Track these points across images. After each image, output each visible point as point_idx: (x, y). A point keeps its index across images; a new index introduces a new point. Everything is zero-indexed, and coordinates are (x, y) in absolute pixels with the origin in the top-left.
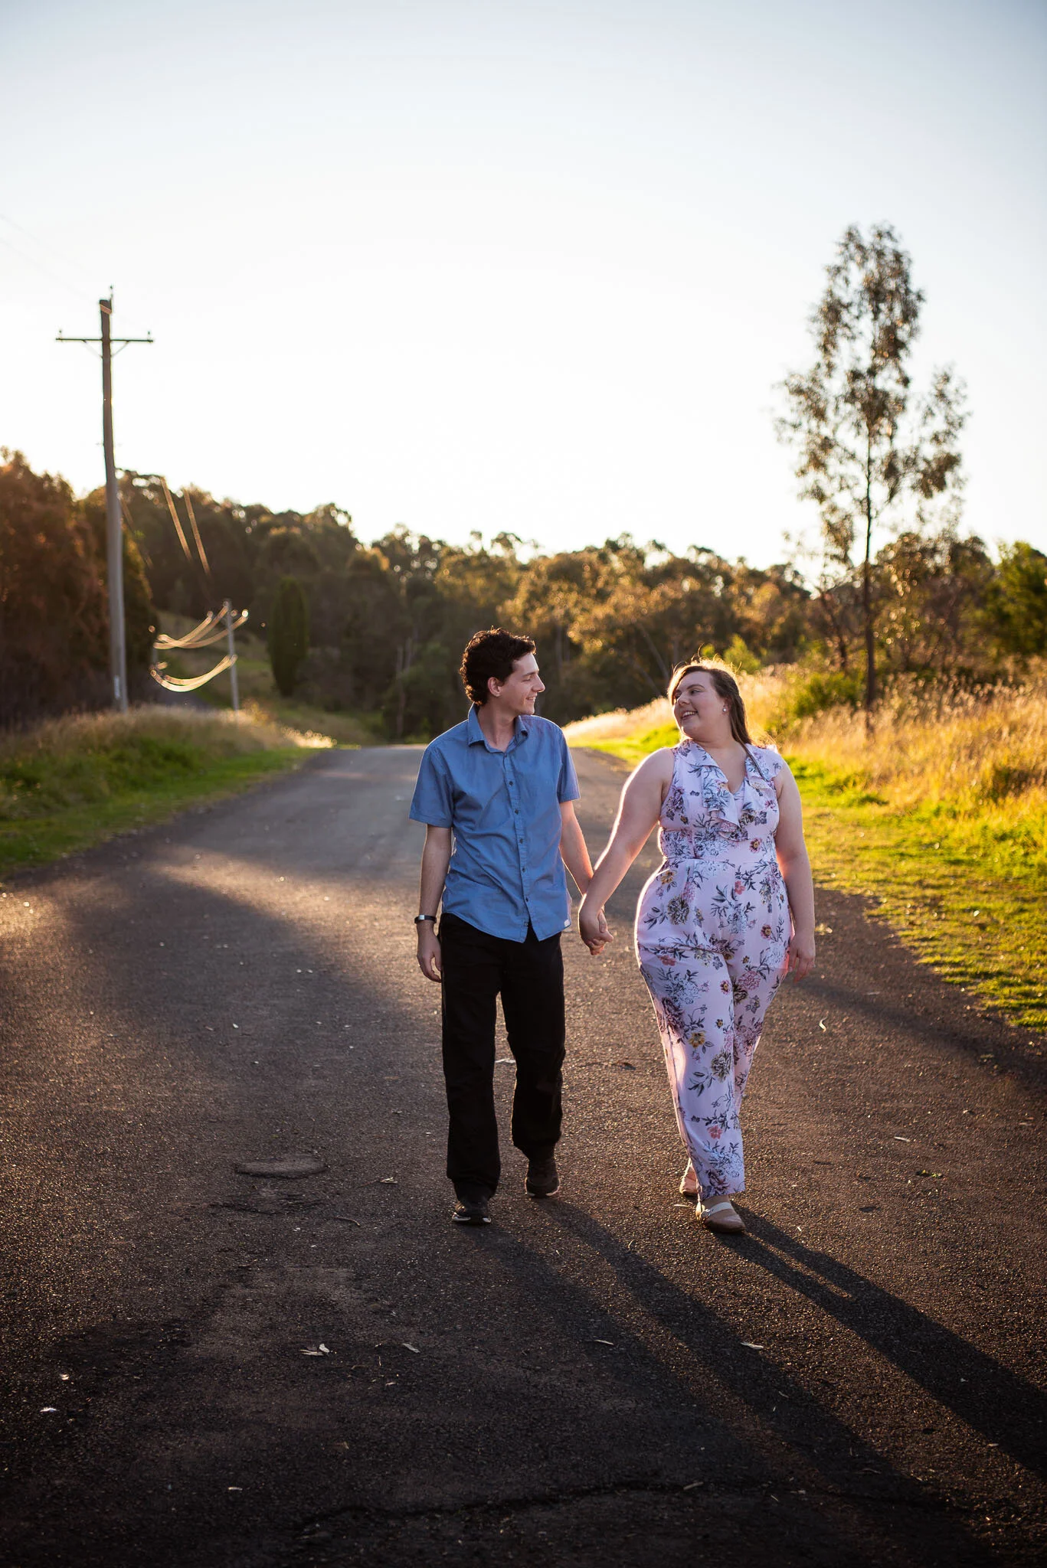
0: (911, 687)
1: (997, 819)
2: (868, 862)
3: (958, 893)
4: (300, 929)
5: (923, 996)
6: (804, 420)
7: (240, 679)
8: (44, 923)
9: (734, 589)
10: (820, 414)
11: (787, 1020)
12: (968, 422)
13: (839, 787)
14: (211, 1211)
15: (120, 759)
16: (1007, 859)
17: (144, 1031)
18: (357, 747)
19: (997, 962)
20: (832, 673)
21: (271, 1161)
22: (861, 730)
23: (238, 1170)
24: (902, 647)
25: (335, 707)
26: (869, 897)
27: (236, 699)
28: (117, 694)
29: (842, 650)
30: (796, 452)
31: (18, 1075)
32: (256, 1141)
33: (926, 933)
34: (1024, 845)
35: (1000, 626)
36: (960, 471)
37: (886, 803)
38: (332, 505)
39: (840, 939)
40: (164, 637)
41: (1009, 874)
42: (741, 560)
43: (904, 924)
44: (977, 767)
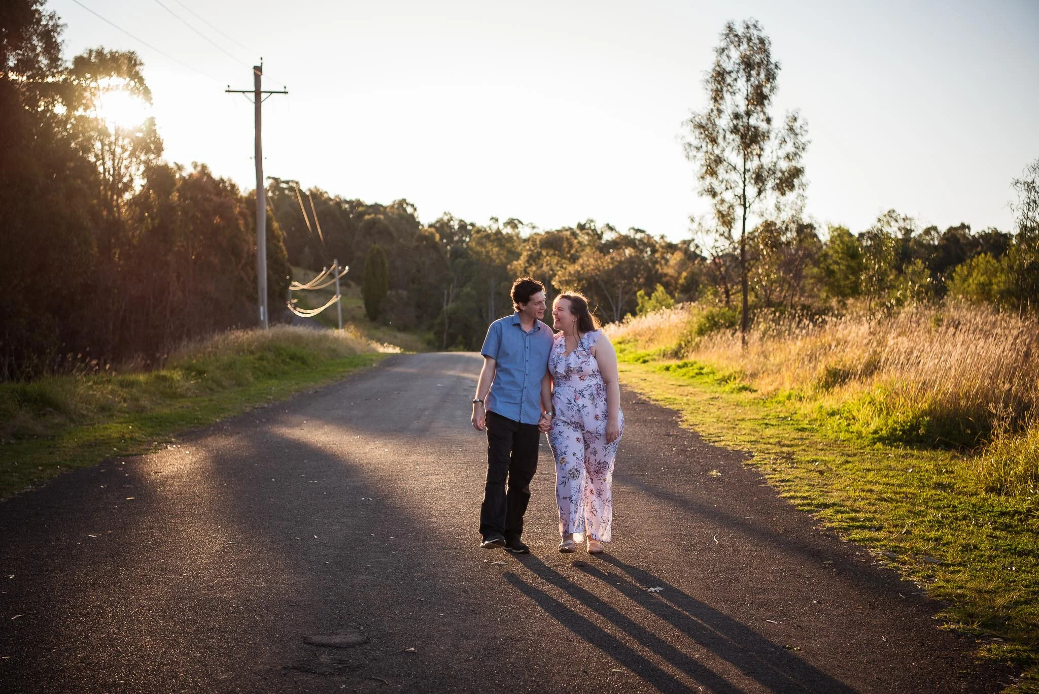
0: (771, 317)
1: (829, 402)
2: (744, 429)
3: (804, 450)
4: (367, 471)
5: (783, 520)
6: (704, 145)
7: (342, 310)
8: (197, 465)
9: (657, 255)
10: (714, 141)
11: (691, 536)
12: (808, 147)
13: (725, 380)
14: (283, 672)
15: (261, 358)
16: (836, 428)
17: (254, 539)
18: (415, 353)
19: (832, 496)
20: (721, 308)
21: (329, 635)
22: (739, 343)
23: (306, 641)
24: (765, 291)
25: (404, 328)
26: (746, 452)
27: (340, 323)
28: (262, 318)
29: (727, 292)
30: (698, 165)
31: (162, 570)
32: (321, 620)
33: (784, 476)
34: (847, 419)
35: (828, 278)
36: (804, 179)
37: (755, 391)
38: (404, 200)
39: (727, 480)
40: (296, 283)
41: (837, 438)
42: (662, 237)
43: (769, 471)
44: (815, 368)
